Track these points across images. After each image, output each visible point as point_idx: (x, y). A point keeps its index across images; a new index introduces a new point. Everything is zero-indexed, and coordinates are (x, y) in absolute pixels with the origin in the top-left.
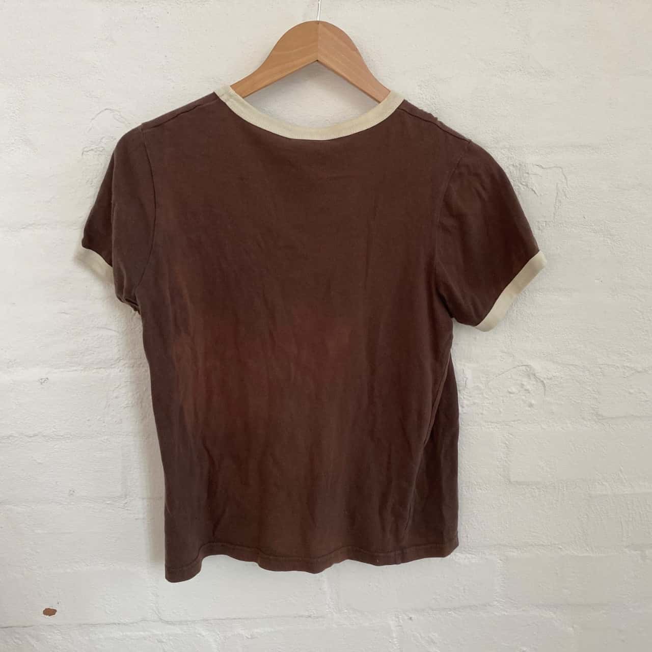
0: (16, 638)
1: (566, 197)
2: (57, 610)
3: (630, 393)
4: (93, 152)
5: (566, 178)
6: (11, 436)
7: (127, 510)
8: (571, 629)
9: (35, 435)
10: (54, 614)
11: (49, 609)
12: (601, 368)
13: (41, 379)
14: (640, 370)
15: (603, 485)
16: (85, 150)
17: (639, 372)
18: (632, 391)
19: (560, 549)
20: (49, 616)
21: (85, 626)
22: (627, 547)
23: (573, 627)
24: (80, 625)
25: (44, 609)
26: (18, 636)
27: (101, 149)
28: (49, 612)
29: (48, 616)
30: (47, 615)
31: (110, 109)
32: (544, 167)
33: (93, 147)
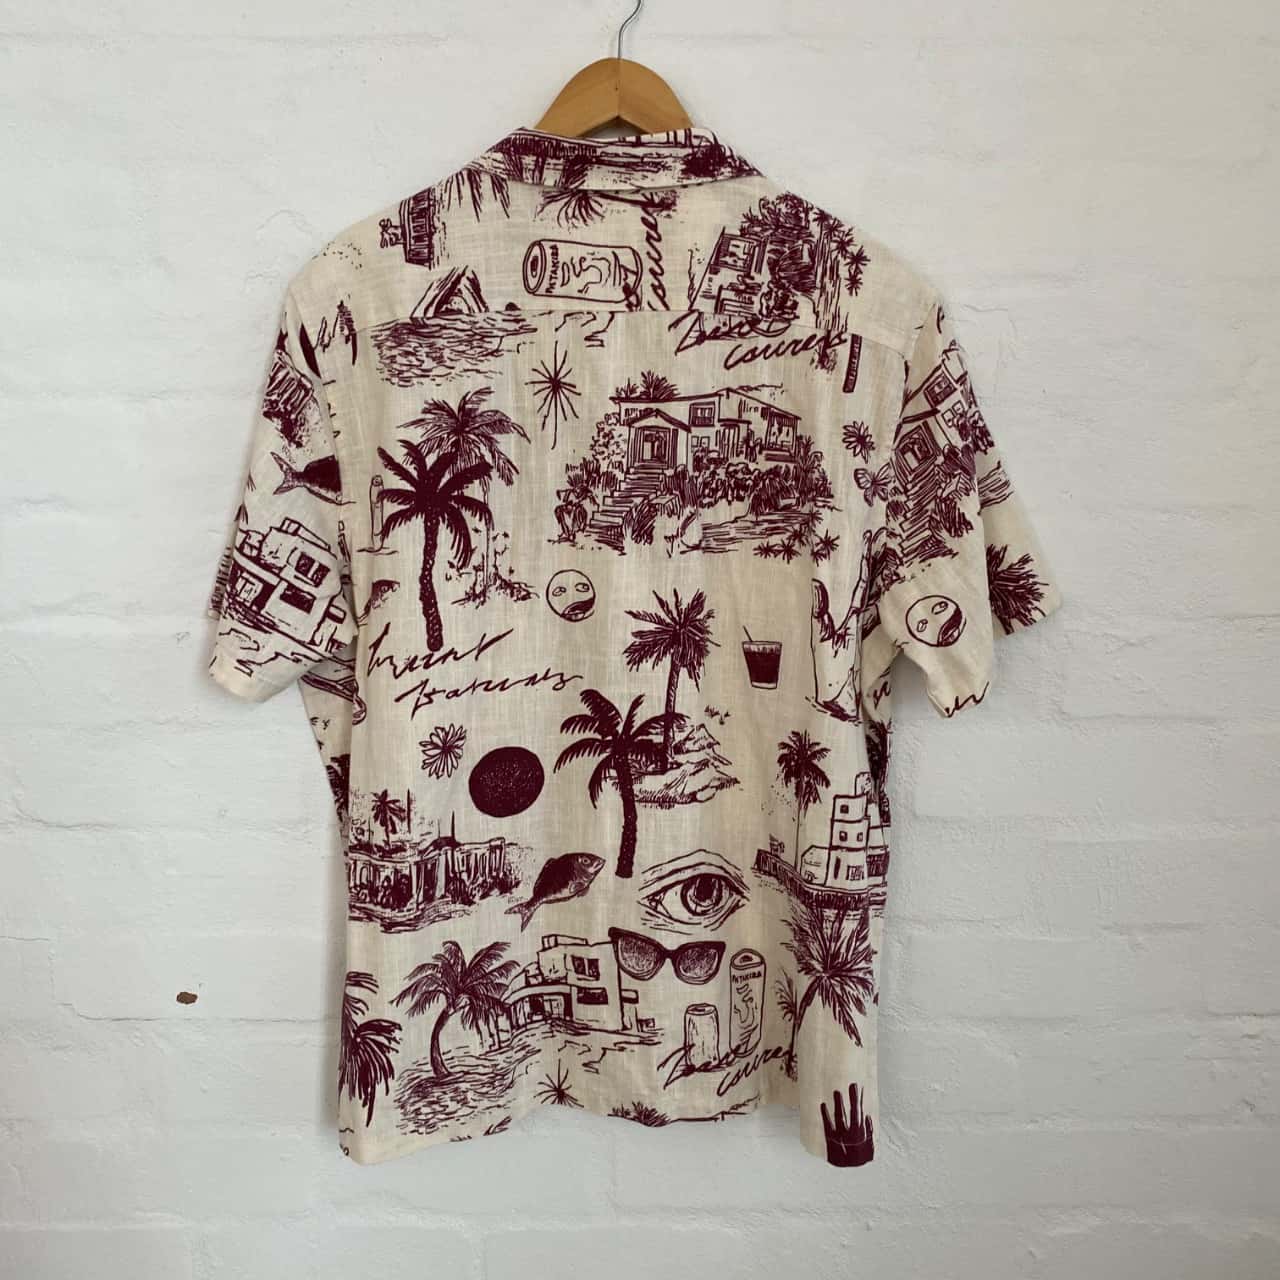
0: (136, 1037)
2: (198, 995)
3: (1116, 679)
4: (260, 278)
5: (1014, 328)
6: (130, 722)
7: (310, 843)
8: (1013, 1057)
9: (166, 722)
10: (194, 1001)
11: (186, 993)
12: (1066, 636)
13: (179, 634)
14: (1132, 641)
15: (1068, 826)
16: (252, 274)
17: (1132, 645)
18: (1118, 675)
19: (997, 927)
20: (187, 1003)
21: (242, 1022)
22: (1105, 928)
23: (1015, 1054)
24: (234, 1020)
25: (178, 993)
26: (138, 1034)
27: (274, 273)
28: (186, 998)
29: (184, 1005)
30: (182, 1002)
31: (288, 212)
32: (980, 308)
33: (264, 270)
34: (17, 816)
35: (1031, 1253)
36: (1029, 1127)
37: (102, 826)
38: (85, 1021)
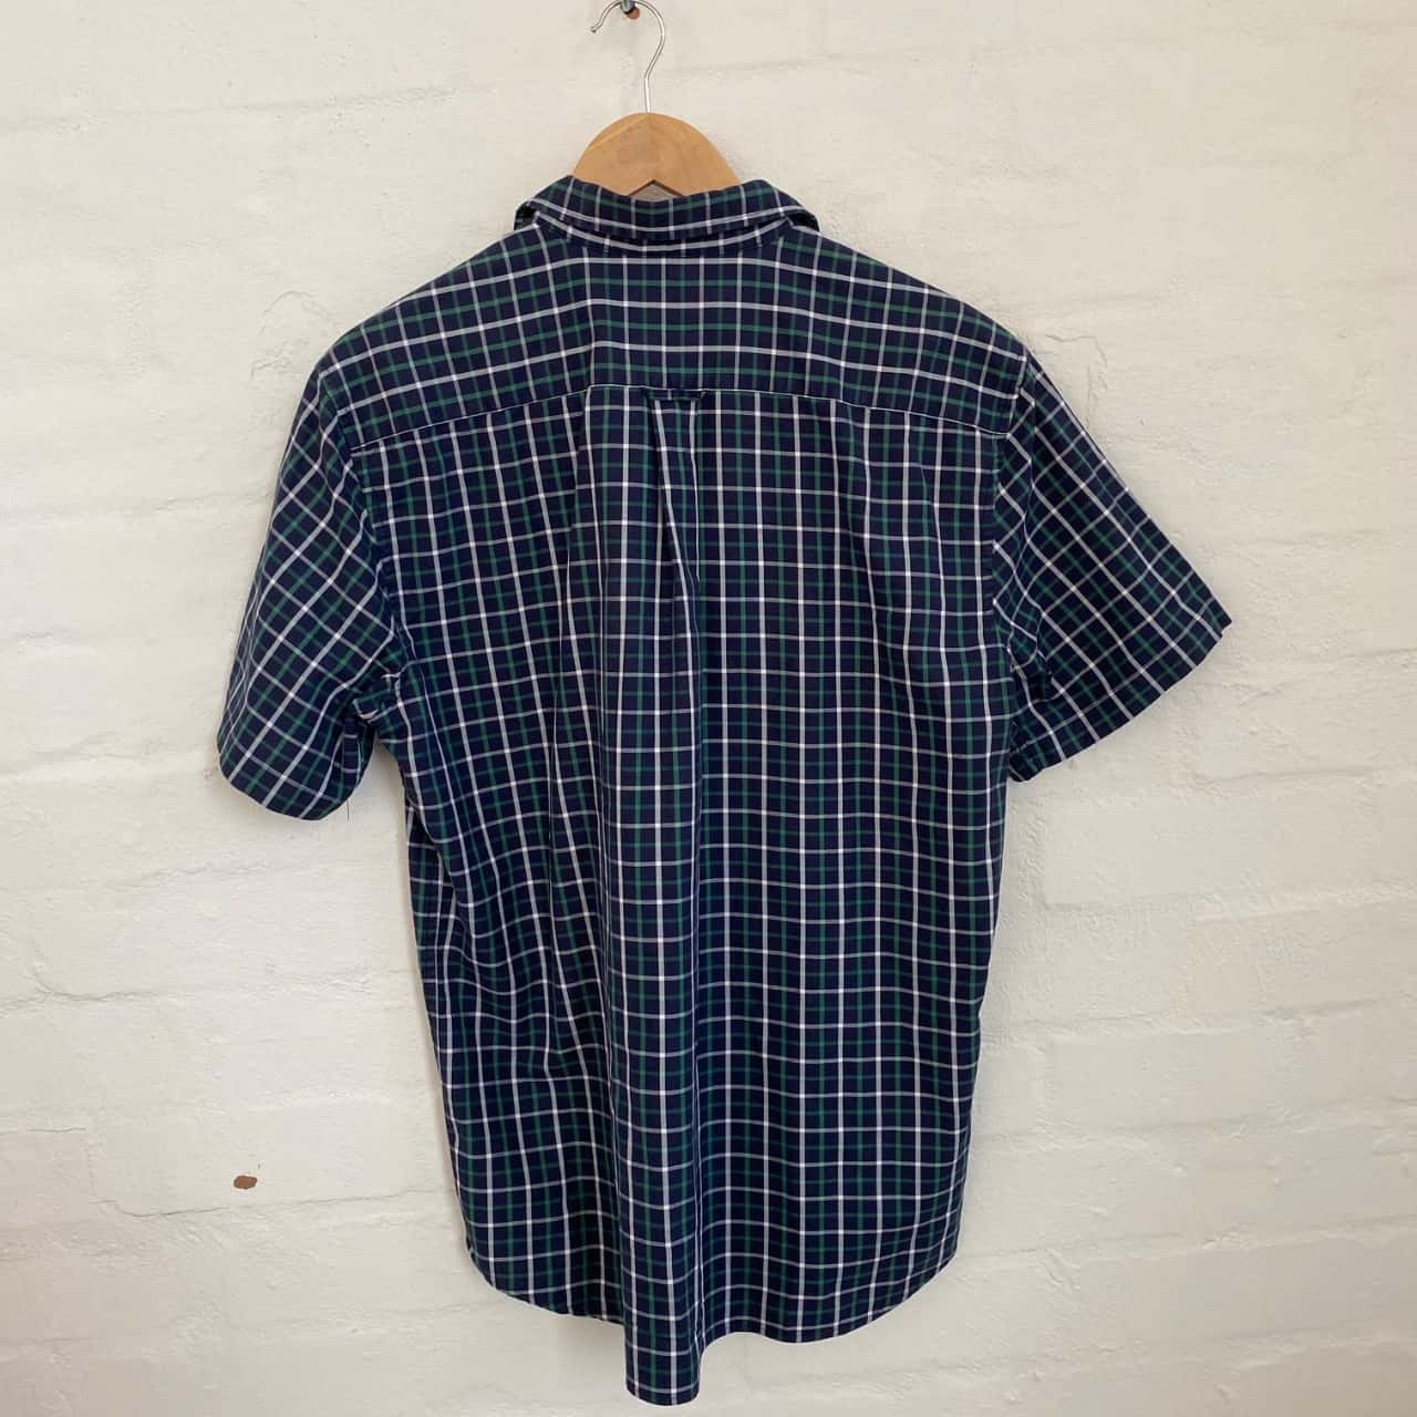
0: (194, 1233)
1: (1106, 387)
2: (258, 1177)
3: (1252, 733)
4: (269, 369)
5: (1103, 355)
6: (159, 873)
7: (369, 994)
8: (1179, 1169)
9: (199, 870)
10: (253, 1185)
11: (244, 1177)
14: (1265, 690)
15: (1216, 902)
16: (259, 366)
17: (1265, 694)
18: (1255, 729)
19: (1148, 1023)
20: (246, 1188)
21: (309, 1205)
22: (1269, 1013)
24: (300, 1204)
25: (235, 1180)
26: (193, 1228)
27: (284, 363)
28: (245, 1182)
29: (242, 1190)
30: (240, 1187)
31: (295, 293)
32: (1063, 338)
33: (272, 359)
34: (39, 991)
35: (1221, 1392)
36: (1205, 1247)
37: (134, 994)
38: (134, 1220)
